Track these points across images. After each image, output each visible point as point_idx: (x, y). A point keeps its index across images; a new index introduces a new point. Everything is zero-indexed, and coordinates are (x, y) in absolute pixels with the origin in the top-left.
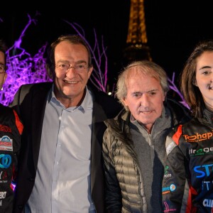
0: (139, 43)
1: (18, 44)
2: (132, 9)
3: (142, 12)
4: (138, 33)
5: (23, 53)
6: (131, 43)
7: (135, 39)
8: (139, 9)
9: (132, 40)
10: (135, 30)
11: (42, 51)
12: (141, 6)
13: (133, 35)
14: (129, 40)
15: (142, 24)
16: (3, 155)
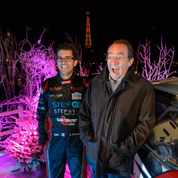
0: (89, 46)
1: (39, 42)
2: (87, 34)
3: (90, 35)
5: (42, 46)
6: (87, 46)
8: (89, 35)
10: (88, 41)
11: (51, 45)
12: (90, 33)
16: (75, 102)
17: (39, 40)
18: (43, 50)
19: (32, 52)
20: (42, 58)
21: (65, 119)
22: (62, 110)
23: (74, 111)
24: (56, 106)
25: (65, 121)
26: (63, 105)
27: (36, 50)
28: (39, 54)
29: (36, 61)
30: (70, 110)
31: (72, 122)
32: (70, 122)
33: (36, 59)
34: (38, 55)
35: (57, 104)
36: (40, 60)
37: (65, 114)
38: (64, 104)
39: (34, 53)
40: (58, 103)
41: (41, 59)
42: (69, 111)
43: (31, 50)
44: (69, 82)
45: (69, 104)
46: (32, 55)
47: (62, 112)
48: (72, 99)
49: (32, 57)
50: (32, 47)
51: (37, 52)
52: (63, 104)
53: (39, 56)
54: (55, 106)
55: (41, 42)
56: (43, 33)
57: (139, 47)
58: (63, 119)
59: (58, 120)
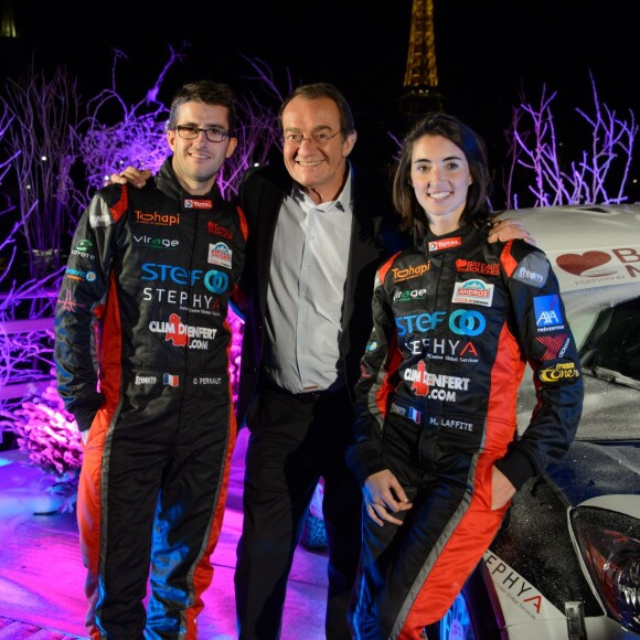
0: (424, 88)
1: (153, 94)
4: (423, 69)
5: (160, 110)
6: (410, 88)
7: (416, 78)
8: (425, 29)
9: (413, 81)
10: (419, 63)
12: (430, 23)
13: (414, 72)
14: (407, 82)
15: (430, 54)
16: (215, 272)
17: (152, 88)
19: (126, 129)
20: (160, 148)
21: (181, 325)
22: (172, 294)
23: (208, 303)
24: (156, 276)
25: (180, 333)
26: (177, 277)
27: (140, 121)
28: (149, 133)
29: (137, 157)
30: (197, 298)
31: (201, 339)
32: (196, 338)
33: (138, 150)
34: (146, 137)
35: (159, 271)
36: (152, 154)
37: (181, 308)
38: (181, 272)
39: (134, 131)
40: (164, 267)
41: (157, 151)
42: (195, 300)
43: (123, 120)
45: (197, 275)
46: (127, 137)
47: (171, 299)
48: (209, 261)
49: (126, 143)
50: (129, 111)
51: (145, 129)
52: (176, 272)
53: (150, 142)
54: (151, 275)
55: (158, 97)
56: (166, 67)
57: (517, 111)
58: (173, 325)
59: (154, 326)
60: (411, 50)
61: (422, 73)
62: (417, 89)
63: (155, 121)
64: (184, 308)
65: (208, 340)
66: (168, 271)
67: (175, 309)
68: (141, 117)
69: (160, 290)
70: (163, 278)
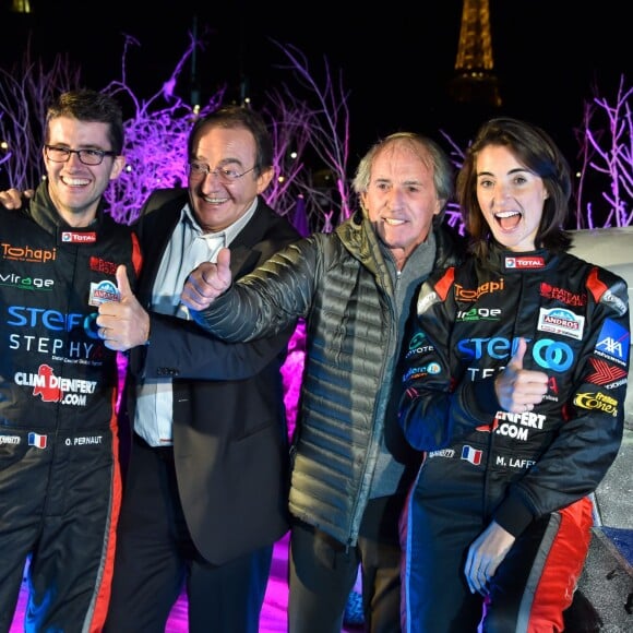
0: (477, 70)
1: (169, 88)
4: (477, 50)
5: (177, 106)
7: (471, 61)
9: (466, 64)
10: (472, 44)
11: (216, 101)
13: (467, 53)
14: (459, 65)
15: (485, 34)
18: (183, 120)
19: (138, 127)
20: (177, 149)
21: (53, 377)
22: (43, 342)
23: (88, 352)
24: (24, 321)
25: (52, 386)
26: (52, 323)
27: (153, 118)
28: (164, 132)
29: (151, 159)
30: (75, 346)
31: (79, 393)
32: (71, 392)
33: (152, 151)
34: (160, 137)
35: (28, 315)
36: (169, 156)
37: (54, 358)
38: (56, 316)
39: (146, 129)
40: (34, 311)
41: (173, 152)
42: (72, 349)
43: (135, 117)
44: (90, 238)
45: (75, 319)
46: (139, 137)
47: (43, 348)
48: (90, 303)
49: (136, 143)
50: (141, 108)
51: (159, 127)
53: (166, 142)
54: (19, 320)
55: (176, 90)
56: (184, 56)
57: (589, 107)
58: (43, 377)
59: (20, 379)
60: (464, 29)
61: (475, 54)
62: (470, 72)
63: (171, 117)
64: (57, 358)
65: (87, 394)
66: (39, 315)
67: (46, 359)
68: (154, 114)
69: (29, 338)
70: (33, 324)
